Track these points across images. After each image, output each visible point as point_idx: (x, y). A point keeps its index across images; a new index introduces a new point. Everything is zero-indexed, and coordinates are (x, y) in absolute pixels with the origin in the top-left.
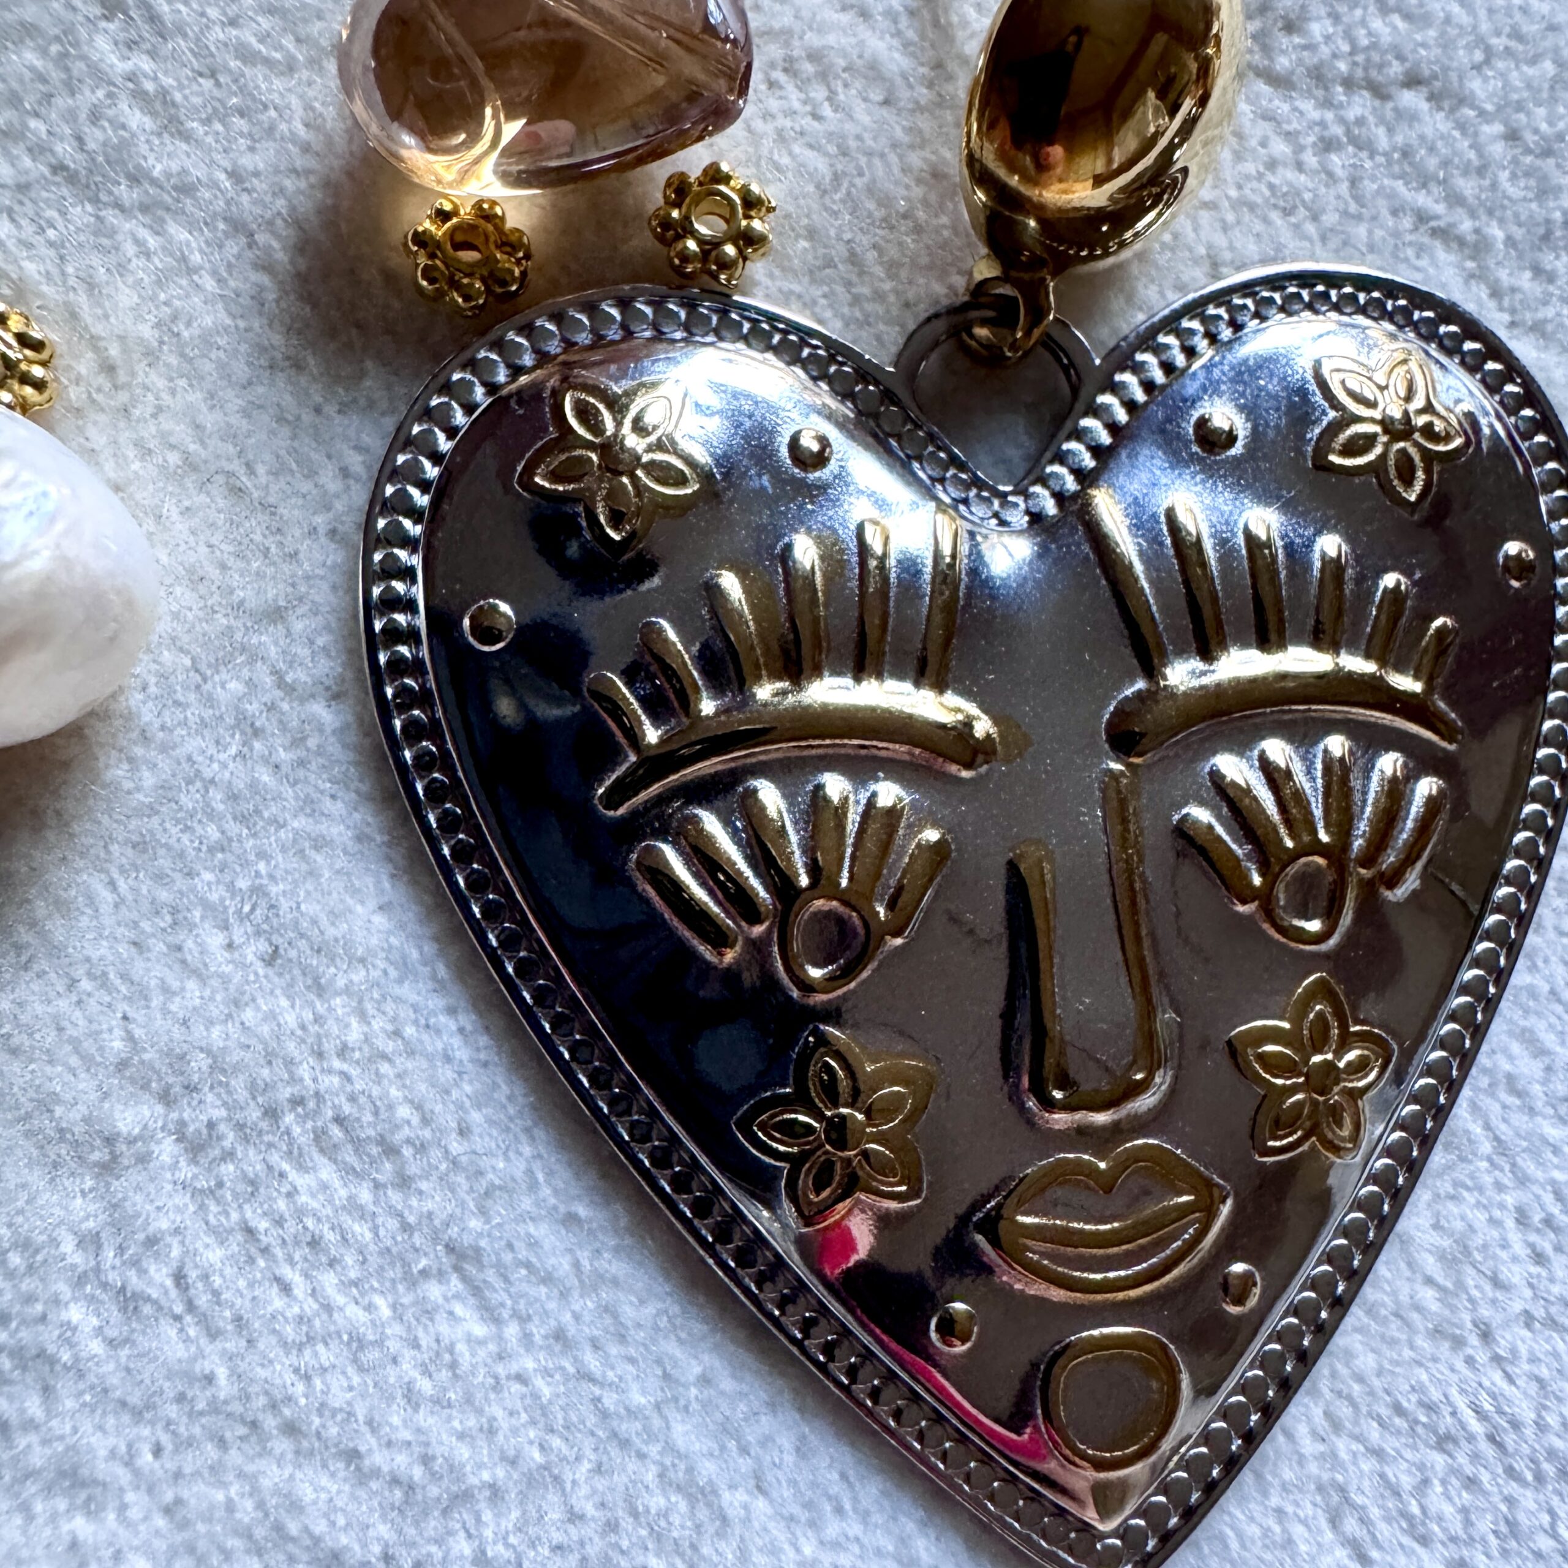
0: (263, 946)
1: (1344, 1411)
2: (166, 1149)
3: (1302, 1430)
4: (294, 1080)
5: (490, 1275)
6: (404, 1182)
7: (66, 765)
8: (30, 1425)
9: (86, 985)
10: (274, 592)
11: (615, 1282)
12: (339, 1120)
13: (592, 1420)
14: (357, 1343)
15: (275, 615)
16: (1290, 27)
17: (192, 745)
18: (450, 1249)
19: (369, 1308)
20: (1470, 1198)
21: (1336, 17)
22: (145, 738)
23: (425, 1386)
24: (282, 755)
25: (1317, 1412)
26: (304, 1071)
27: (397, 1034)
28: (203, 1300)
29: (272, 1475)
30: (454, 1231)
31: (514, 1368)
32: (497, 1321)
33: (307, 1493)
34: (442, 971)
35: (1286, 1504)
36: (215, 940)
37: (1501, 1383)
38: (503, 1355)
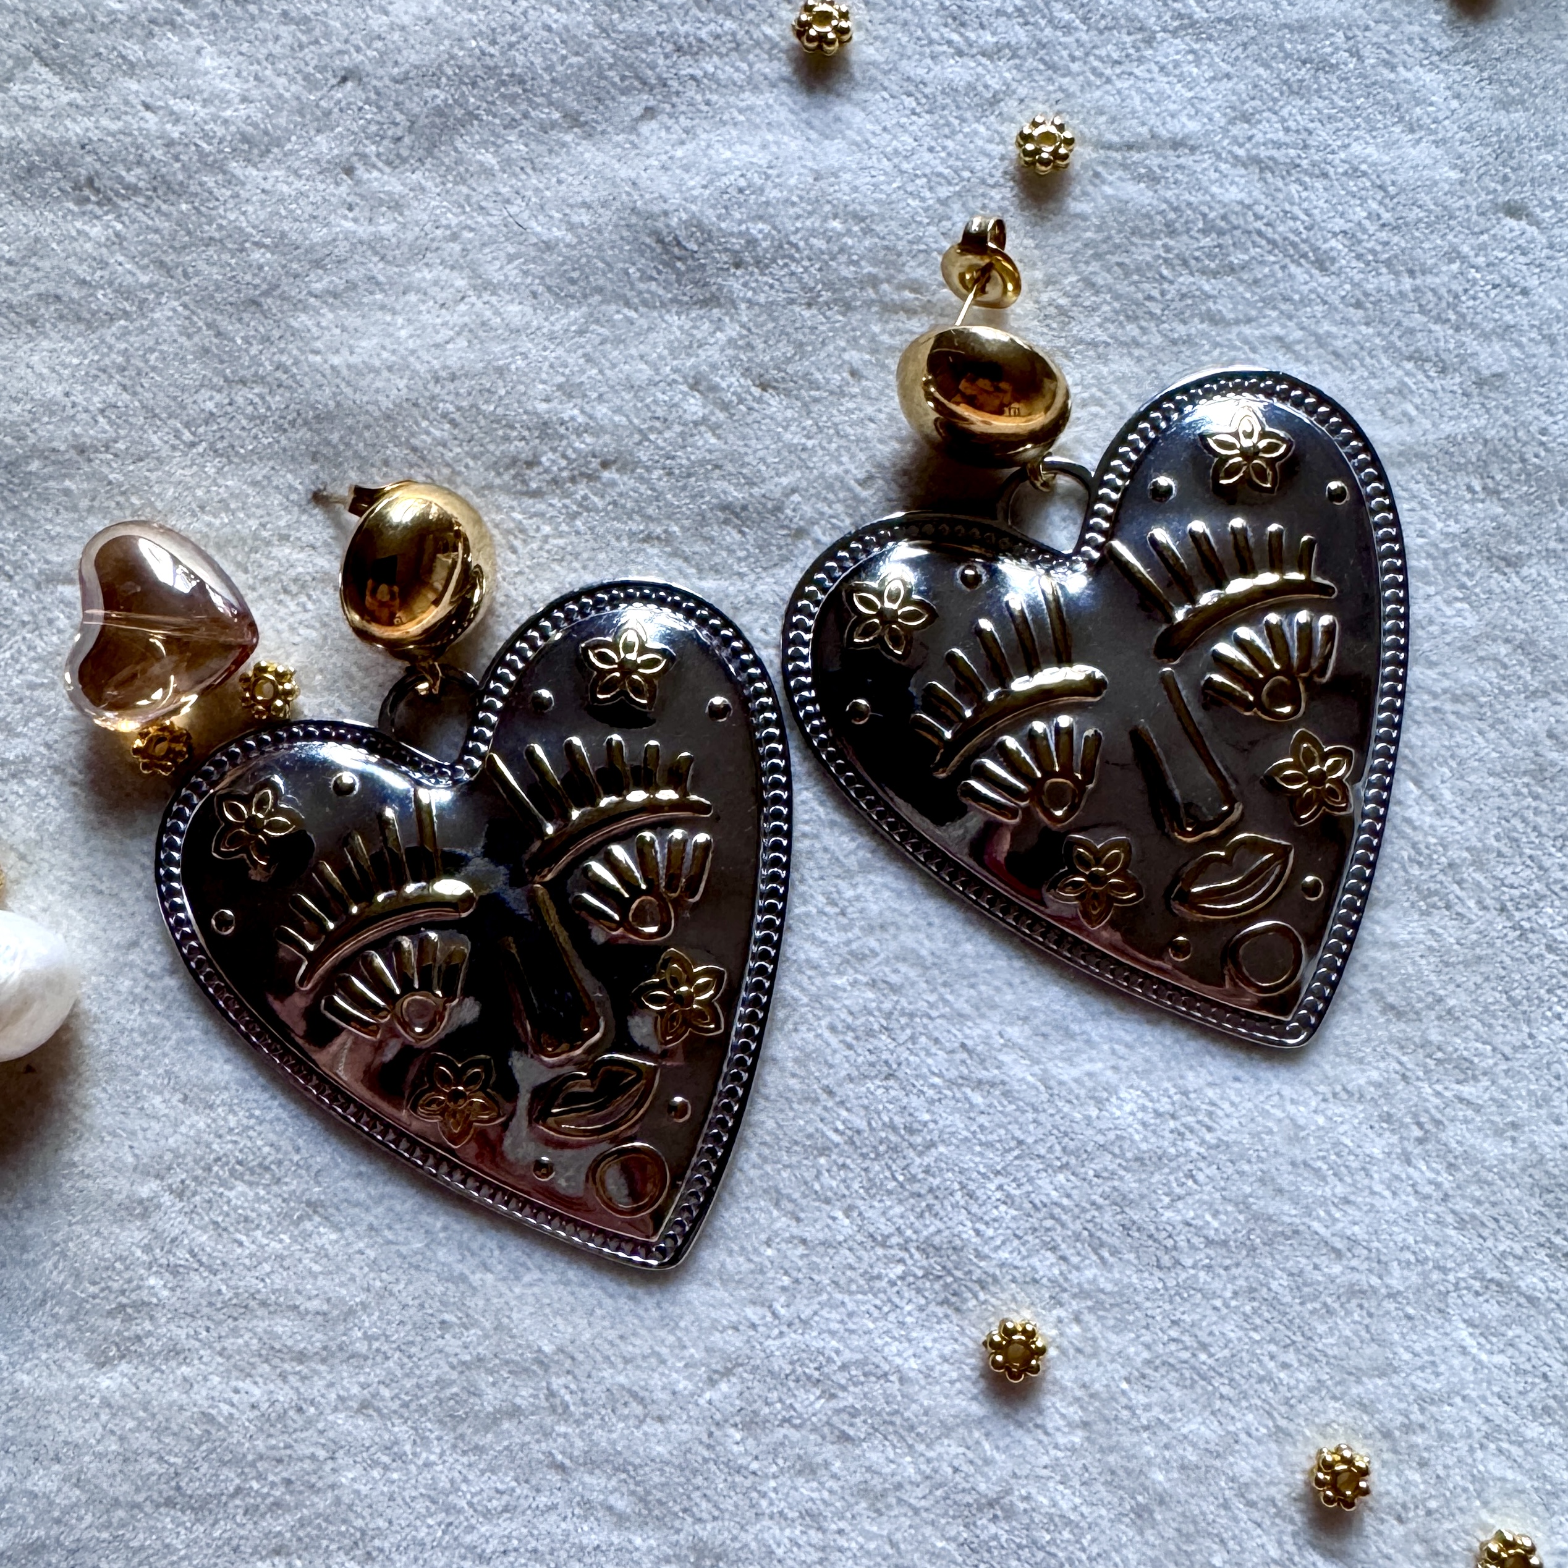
0: (179, 1096)
1: (766, 1152)
2: (166, 1199)
3: (746, 1167)
4: (212, 1151)
5: (331, 1210)
6: (278, 1181)
7: (67, 1043)
8: (149, 1334)
9: (108, 1138)
10: (130, 935)
11: (391, 1197)
12: (240, 1163)
13: (398, 1261)
14: (280, 1258)
15: (134, 944)
16: (530, 464)
17: (117, 1016)
18: (309, 1203)
19: (281, 1241)
20: (803, 1028)
21: (554, 450)
22: (97, 1020)
23: (316, 1268)
24: (158, 1008)
25: (753, 1156)
26: (215, 1146)
27: (252, 1116)
28: (204, 1259)
29: (261, 1326)
30: (307, 1196)
31: (356, 1247)
32: (341, 1230)
33: (279, 1330)
34: (261, 1080)
35: (750, 1204)
36: (157, 1100)
37: (844, 1114)
38: (348, 1244)
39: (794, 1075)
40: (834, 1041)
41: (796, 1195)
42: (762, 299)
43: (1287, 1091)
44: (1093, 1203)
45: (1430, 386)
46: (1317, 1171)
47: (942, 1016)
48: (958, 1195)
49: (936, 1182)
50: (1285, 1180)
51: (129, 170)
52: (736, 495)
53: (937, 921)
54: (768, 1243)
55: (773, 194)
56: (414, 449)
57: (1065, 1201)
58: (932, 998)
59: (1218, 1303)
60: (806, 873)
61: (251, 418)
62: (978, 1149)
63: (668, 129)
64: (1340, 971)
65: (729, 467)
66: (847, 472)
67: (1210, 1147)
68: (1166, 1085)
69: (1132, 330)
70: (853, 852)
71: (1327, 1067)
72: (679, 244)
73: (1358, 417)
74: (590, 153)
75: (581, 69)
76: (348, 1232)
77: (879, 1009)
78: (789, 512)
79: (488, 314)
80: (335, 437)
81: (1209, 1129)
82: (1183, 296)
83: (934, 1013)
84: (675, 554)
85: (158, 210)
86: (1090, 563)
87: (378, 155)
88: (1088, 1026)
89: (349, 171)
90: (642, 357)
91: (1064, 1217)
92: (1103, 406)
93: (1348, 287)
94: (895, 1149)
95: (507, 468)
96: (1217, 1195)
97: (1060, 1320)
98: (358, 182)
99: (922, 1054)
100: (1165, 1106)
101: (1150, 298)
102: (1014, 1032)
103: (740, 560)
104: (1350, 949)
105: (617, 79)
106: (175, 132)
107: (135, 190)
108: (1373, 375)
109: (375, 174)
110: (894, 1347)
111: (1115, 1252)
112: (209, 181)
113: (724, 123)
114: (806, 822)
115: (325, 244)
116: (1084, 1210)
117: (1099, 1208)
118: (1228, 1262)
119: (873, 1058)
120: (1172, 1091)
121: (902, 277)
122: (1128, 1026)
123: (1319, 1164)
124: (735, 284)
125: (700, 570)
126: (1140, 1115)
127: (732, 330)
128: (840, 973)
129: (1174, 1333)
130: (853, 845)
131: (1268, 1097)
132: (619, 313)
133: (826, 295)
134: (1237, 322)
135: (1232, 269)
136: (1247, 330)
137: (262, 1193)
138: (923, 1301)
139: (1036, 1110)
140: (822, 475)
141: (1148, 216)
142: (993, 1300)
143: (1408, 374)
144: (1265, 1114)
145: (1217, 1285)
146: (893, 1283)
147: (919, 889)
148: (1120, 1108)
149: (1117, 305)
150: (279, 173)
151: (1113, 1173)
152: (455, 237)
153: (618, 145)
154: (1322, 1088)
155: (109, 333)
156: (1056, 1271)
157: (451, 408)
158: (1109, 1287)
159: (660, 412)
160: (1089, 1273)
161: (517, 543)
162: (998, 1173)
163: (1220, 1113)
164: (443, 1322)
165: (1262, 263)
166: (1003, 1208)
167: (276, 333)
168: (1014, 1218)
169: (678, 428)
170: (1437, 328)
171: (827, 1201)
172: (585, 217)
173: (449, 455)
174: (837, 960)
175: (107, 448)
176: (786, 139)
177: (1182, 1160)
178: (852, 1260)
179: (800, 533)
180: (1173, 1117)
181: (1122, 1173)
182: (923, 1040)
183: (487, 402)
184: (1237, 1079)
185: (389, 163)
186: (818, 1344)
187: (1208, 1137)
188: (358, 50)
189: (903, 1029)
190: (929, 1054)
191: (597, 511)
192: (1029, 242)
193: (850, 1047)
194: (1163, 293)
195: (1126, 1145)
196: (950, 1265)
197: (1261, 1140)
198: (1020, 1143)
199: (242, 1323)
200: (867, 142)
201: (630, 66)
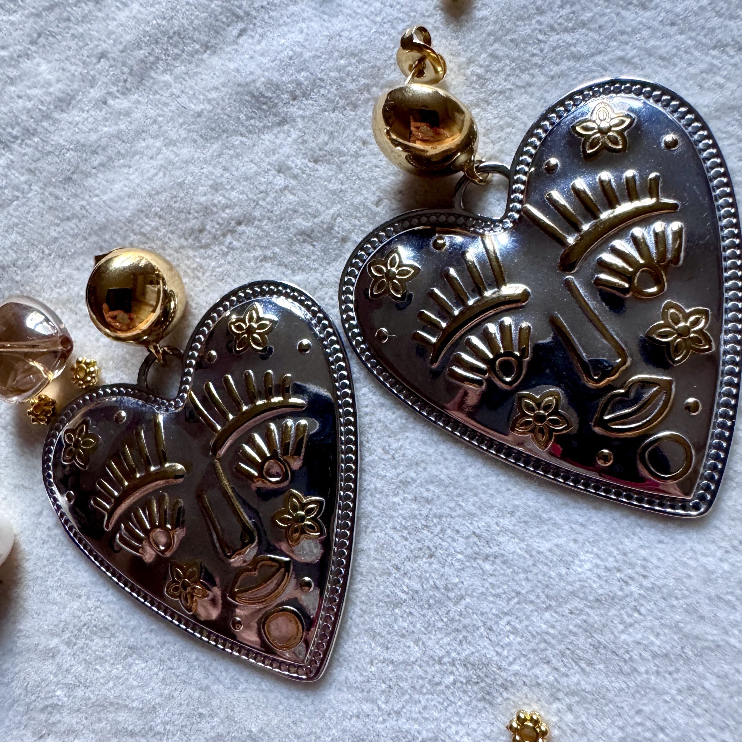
0: (65, 591)
1: (364, 607)
2: (63, 648)
3: (354, 616)
4: (81, 621)
5: (141, 651)
6: (113, 635)
12: (95, 626)
18: (130, 648)
21: (212, 221)
25: (357, 610)
26: (82, 618)
27: (99, 600)
30: (129, 643)
32: (146, 662)
33: (120, 719)
35: (358, 639)
36: (56, 595)
37: (407, 581)
38: (150, 670)
39: (376, 559)
40: (397, 537)
41: (384, 633)
42: (308, 113)
43: (698, 547)
44: (570, 632)
45: (732, 61)
46: (728, 602)
47: (459, 516)
48: (482, 629)
49: (467, 621)
50: (705, 609)
51: (13, 129)
52: (305, 224)
53: (449, 456)
54: (371, 663)
55: (307, 55)
56: (144, 235)
57: (551, 631)
58: (452, 505)
59: (667, 698)
60: (370, 436)
61: (73, 236)
62: (491, 599)
63: (252, 37)
64: (724, 461)
65: (301, 210)
66: (366, 199)
67: (647, 589)
68: (612, 549)
69: (526, 77)
70: (395, 420)
71: (725, 529)
72: (263, 96)
73: (682, 94)
74: (215, 61)
75: (206, 19)
76: (150, 662)
77: (421, 515)
78: (336, 228)
79: (172, 156)
80: (107, 237)
81: (645, 577)
82: (554, 49)
83: (454, 514)
84: (280, 265)
85: (26, 144)
86: (514, 222)
87: (118, 91)
88: (553, 514)
89: (105, 103)
90: (251, 161)
91: (553, 642)
92: (513, 127)
93: (663, 14)
94: (439, 602)
95: (190, 236)
96: (656, 623)
97: (559, 711)
98: (109, 106)
99: (449, 540)
100: (611, 563)
101: (533, 55)
102: (506, 522)
103: (314, 261)
104: (729, 445)
105: (224, 20)
106: (29, 105)
107: (16, 138)
108: (690, 64)
109: (117, 100)
110: (454, 728)
111: (590, 664)
112: (45, 124)
113: (280, 26)
114: (367, 406)
115: (96, 142)
116: (565, 636)
117: (575, 634)
118: (671, 669)
119: (420, 545)
120: (616, 553)
121: (382, 82)
122: (580, 512)
123: (729, 597)
124: (294, 110)
125: (293, 271)
126: (595, 570)
127: (295, 134)
128: (396, 495)
129: (638, 719)
130: (394, 417)
131: (684, 553)
132: (236, 140)
133: (342, 102)
134: (593, 55)
135: (584, 24)
136: (599, 59)
137: (107, 642)
138: (468, 699)
139: (526, 571)
140: (352, 204)
141: (525, 7)
142: (512, 698)
143: (713, 57)
144: (685, 565)
145: (665, 685)
146: (447, 687)
147: (436, 438)
148: (580, 566)
149: (513, 65)
150: (75, 112)
151: (582, 610)
152: (155, 122)
153: (229, 52)
154: (724, 544)
155: (11, 209)
156: (551, 678)
157: (158, 209)
158: (588, 688)
159: (262, 188)
160: (575, 679)
161: (200, 275)
162: (506, 614)
163: (650, 565)
164: (201, 715)
165: (604, 15)
166: (512, 637)
167: (79, 191)
168: (520, 644)
169: (273, 195)
170: (732, 23)
171: (403, 636)
172: (214, 95)
173: (160, 234)
174: (393, 487)
175: (14, 265)
176: (313, 24)
177: (628, 599)
178: (421, 672)
179: (344, 240)
180: (619, 570)
181: (587, 610)
182: (449, 531)
183: (175, 202)
184: (660, 542)
185: (123, 94)
186: (407, 727)
187: (645, 583)
188: (105, 42)
189: (435, 525)
190: (454, 540)
191: (237, 249)
192: (455, 42)
193: (406, 539)
194: (541, 50)
195: (588, 590)
196: (482, 675)
197: (683, 583)
198: (518, 593)
199: (102, 715)
200: (355, 12)
201: (230, 10)
